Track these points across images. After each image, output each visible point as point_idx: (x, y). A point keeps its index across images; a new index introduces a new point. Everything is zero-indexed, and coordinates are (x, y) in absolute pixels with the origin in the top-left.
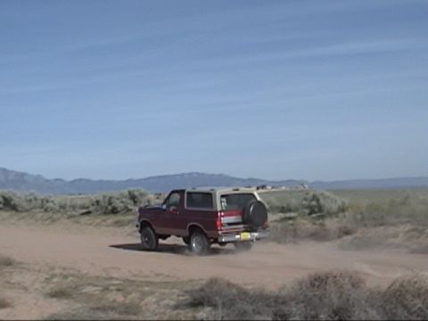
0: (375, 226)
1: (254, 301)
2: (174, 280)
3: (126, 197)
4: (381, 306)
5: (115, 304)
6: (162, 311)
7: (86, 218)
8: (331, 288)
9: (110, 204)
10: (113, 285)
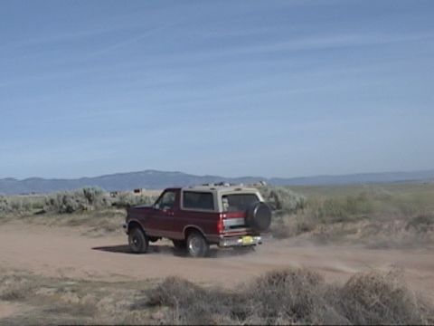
1: (212, 300)
2: (129, 280)
3: (81, 196)
4: (339, 302)
5: (70, 306)
6: (118, 311)
7: (40, 217)
8: (290, 286)
9: (65, 202)
10: (68, 286)
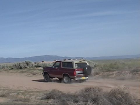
0: (106, 71)
1: (67, 97)
2: (40, 90)
3: (24, 63)
4: (108, 97)
5: (21, 99)
6: (37, 100)
7: (11, 71)
8: (92, 92)
9: (19, 66)
10: (21, 92)
